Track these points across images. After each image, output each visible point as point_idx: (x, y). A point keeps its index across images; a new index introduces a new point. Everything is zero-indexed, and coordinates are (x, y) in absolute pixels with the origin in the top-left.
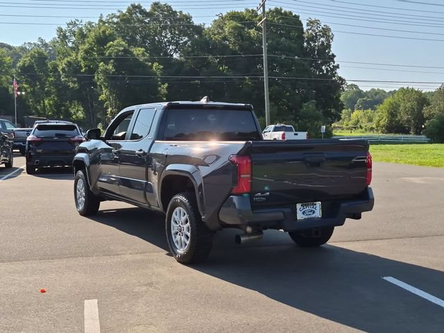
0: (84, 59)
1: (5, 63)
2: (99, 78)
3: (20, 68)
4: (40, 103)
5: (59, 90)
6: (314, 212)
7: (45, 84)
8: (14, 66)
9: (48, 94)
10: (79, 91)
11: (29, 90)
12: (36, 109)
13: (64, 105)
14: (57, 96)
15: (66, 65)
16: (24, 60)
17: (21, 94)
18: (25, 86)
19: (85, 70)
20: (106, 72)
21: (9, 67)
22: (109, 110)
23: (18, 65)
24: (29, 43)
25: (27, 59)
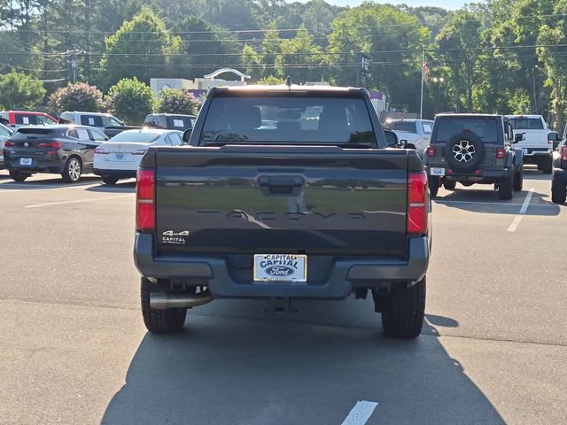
0: (520, 21)
1: (419, 36)
2: (541, 50)
3: (440, 42)
4: (465, 94)
5: (493, 73)
6: (291, 272)
7: (473, 65)
8: (432, 40)
9: (477, 80)
10: (521, 73)
11: (450, 75)
12: (459, 102)
13: (500, 96)
14: (490, 82)
15: (502, 33)
16: (447, 30)
17: (439, 82)
18: (446, 68)
19: (521, 40)
20: (550, 40)
21: (426, 43)
22: (554, 102)
23: (437, 38)
24: (471, 4)
25: (449, 29)
